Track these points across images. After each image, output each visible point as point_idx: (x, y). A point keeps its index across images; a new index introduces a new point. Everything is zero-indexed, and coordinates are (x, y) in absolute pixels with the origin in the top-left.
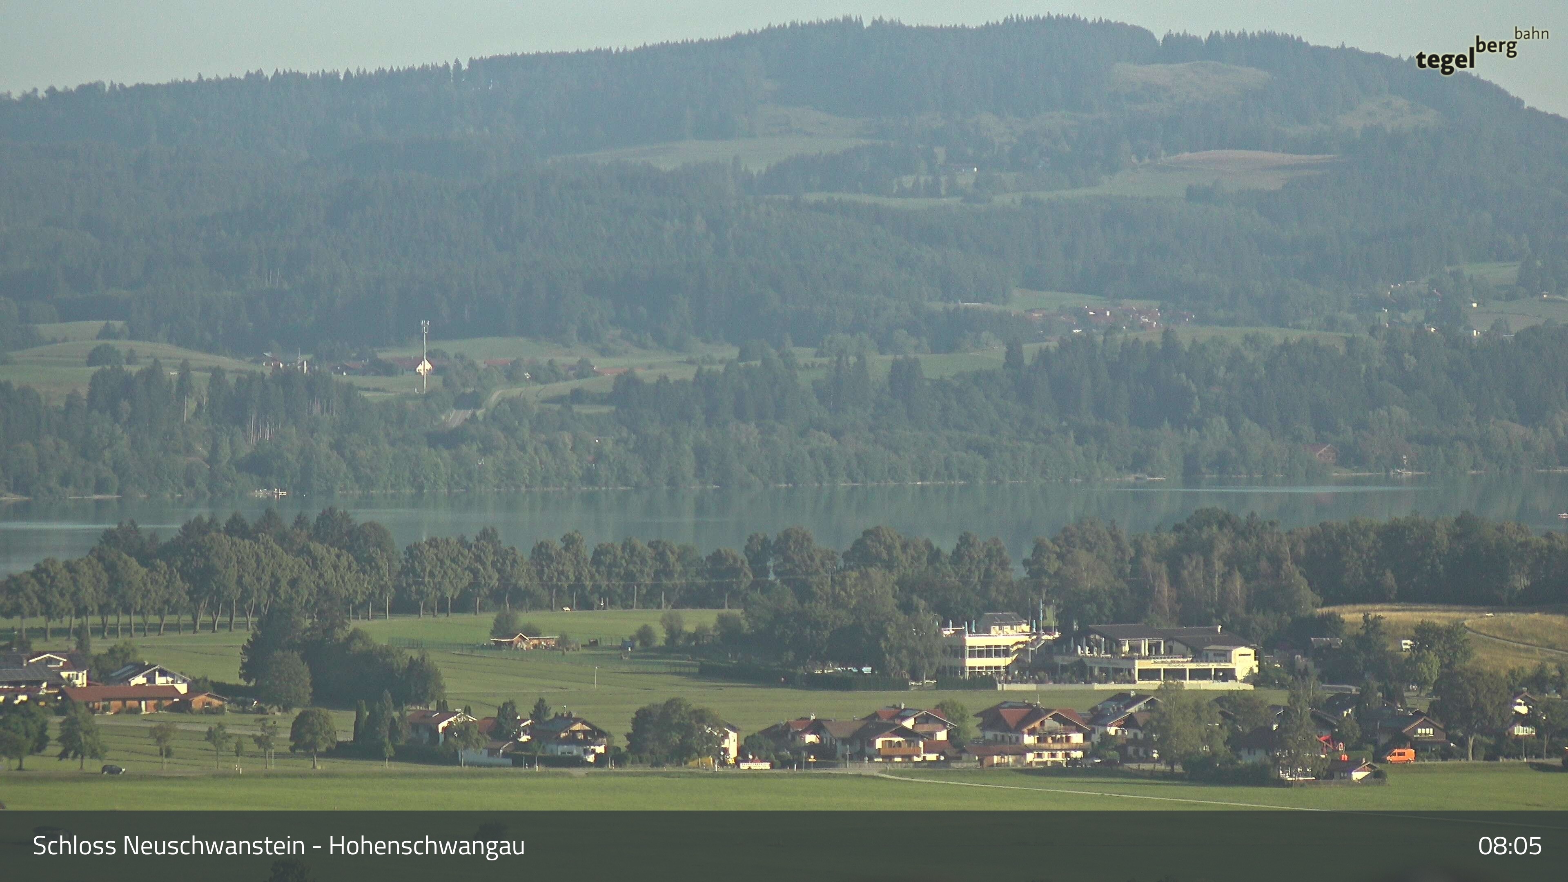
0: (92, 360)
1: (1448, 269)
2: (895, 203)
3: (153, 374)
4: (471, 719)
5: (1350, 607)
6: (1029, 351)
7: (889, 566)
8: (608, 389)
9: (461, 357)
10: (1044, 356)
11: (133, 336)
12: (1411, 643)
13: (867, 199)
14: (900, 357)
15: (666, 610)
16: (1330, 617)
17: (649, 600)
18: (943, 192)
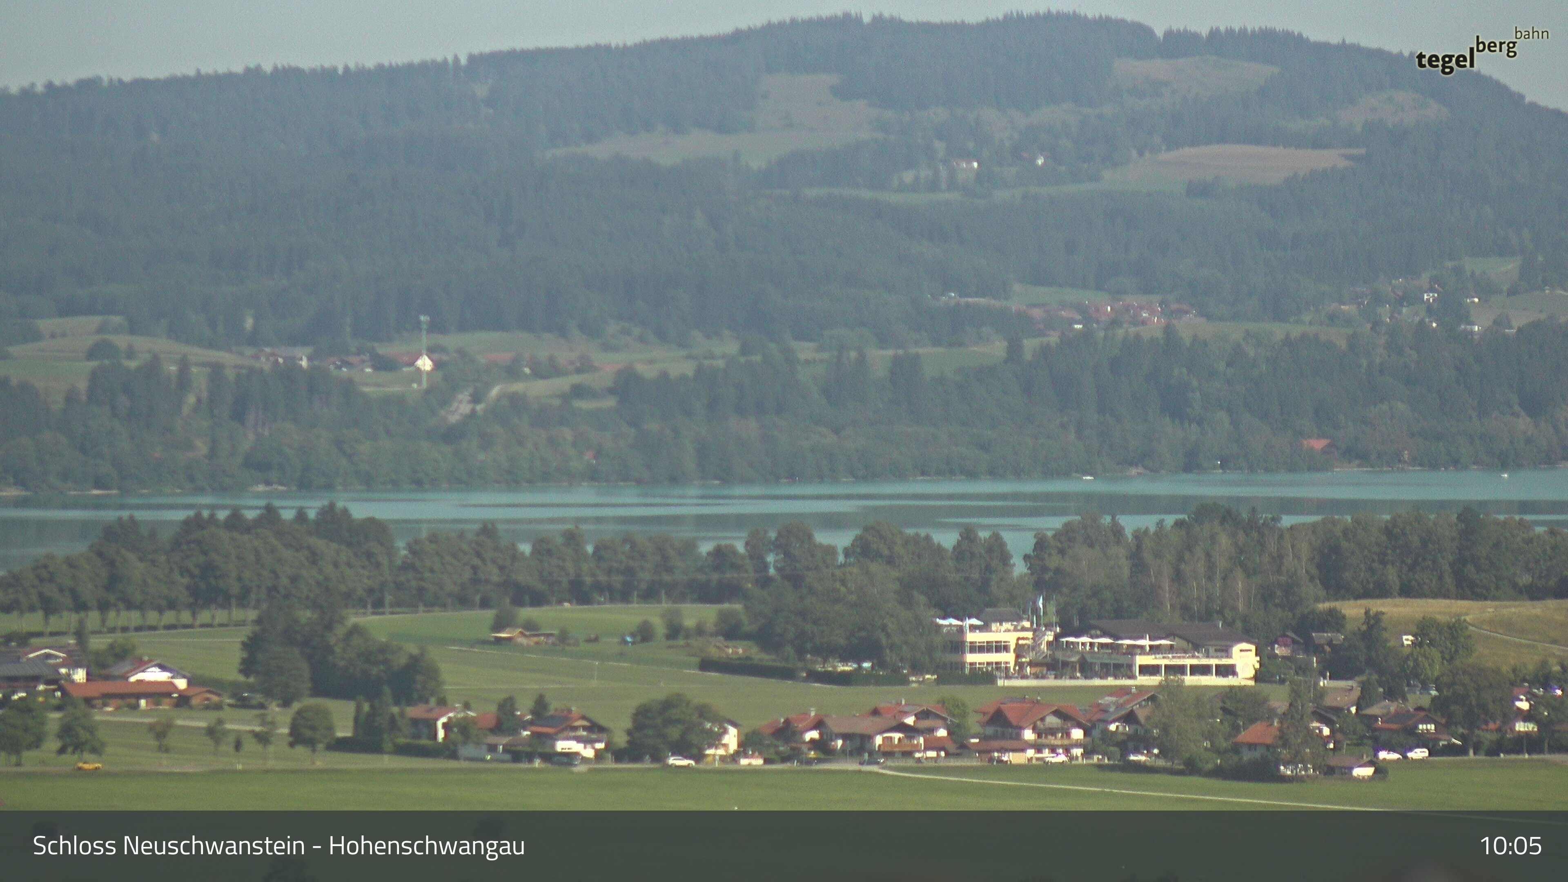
0: (91, 354)
1: (1449, 264)
2: (894, 198)
3: (152, 368)
4: (471, 714)
5: (1352, 602)
6: (1030, 345)
7: (890, 561)
8: (609, 383)
9: (462, 352)
10: (1045, 351)
11: (132, 331)
12: (1413, 638)
13: (866, 194)
14: (900, 352)
15: (666, 605)
16: (1332, 612)
17: (650, 595)
18: (943, 186)
